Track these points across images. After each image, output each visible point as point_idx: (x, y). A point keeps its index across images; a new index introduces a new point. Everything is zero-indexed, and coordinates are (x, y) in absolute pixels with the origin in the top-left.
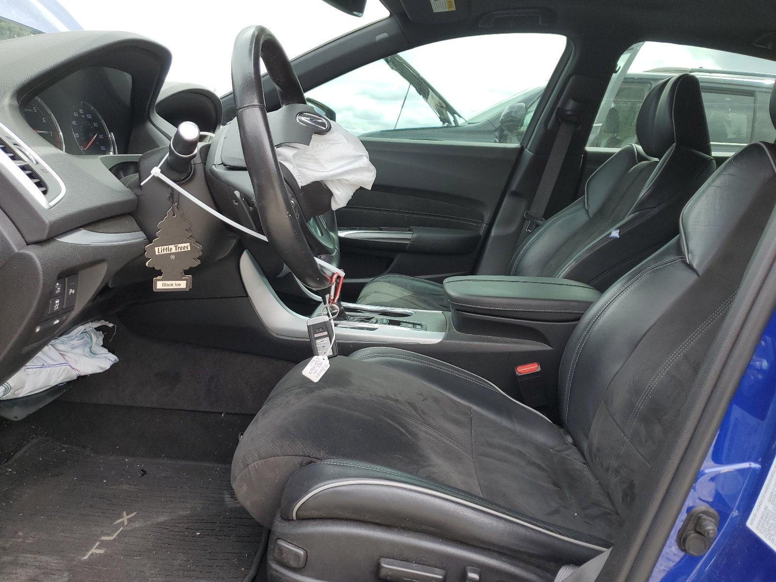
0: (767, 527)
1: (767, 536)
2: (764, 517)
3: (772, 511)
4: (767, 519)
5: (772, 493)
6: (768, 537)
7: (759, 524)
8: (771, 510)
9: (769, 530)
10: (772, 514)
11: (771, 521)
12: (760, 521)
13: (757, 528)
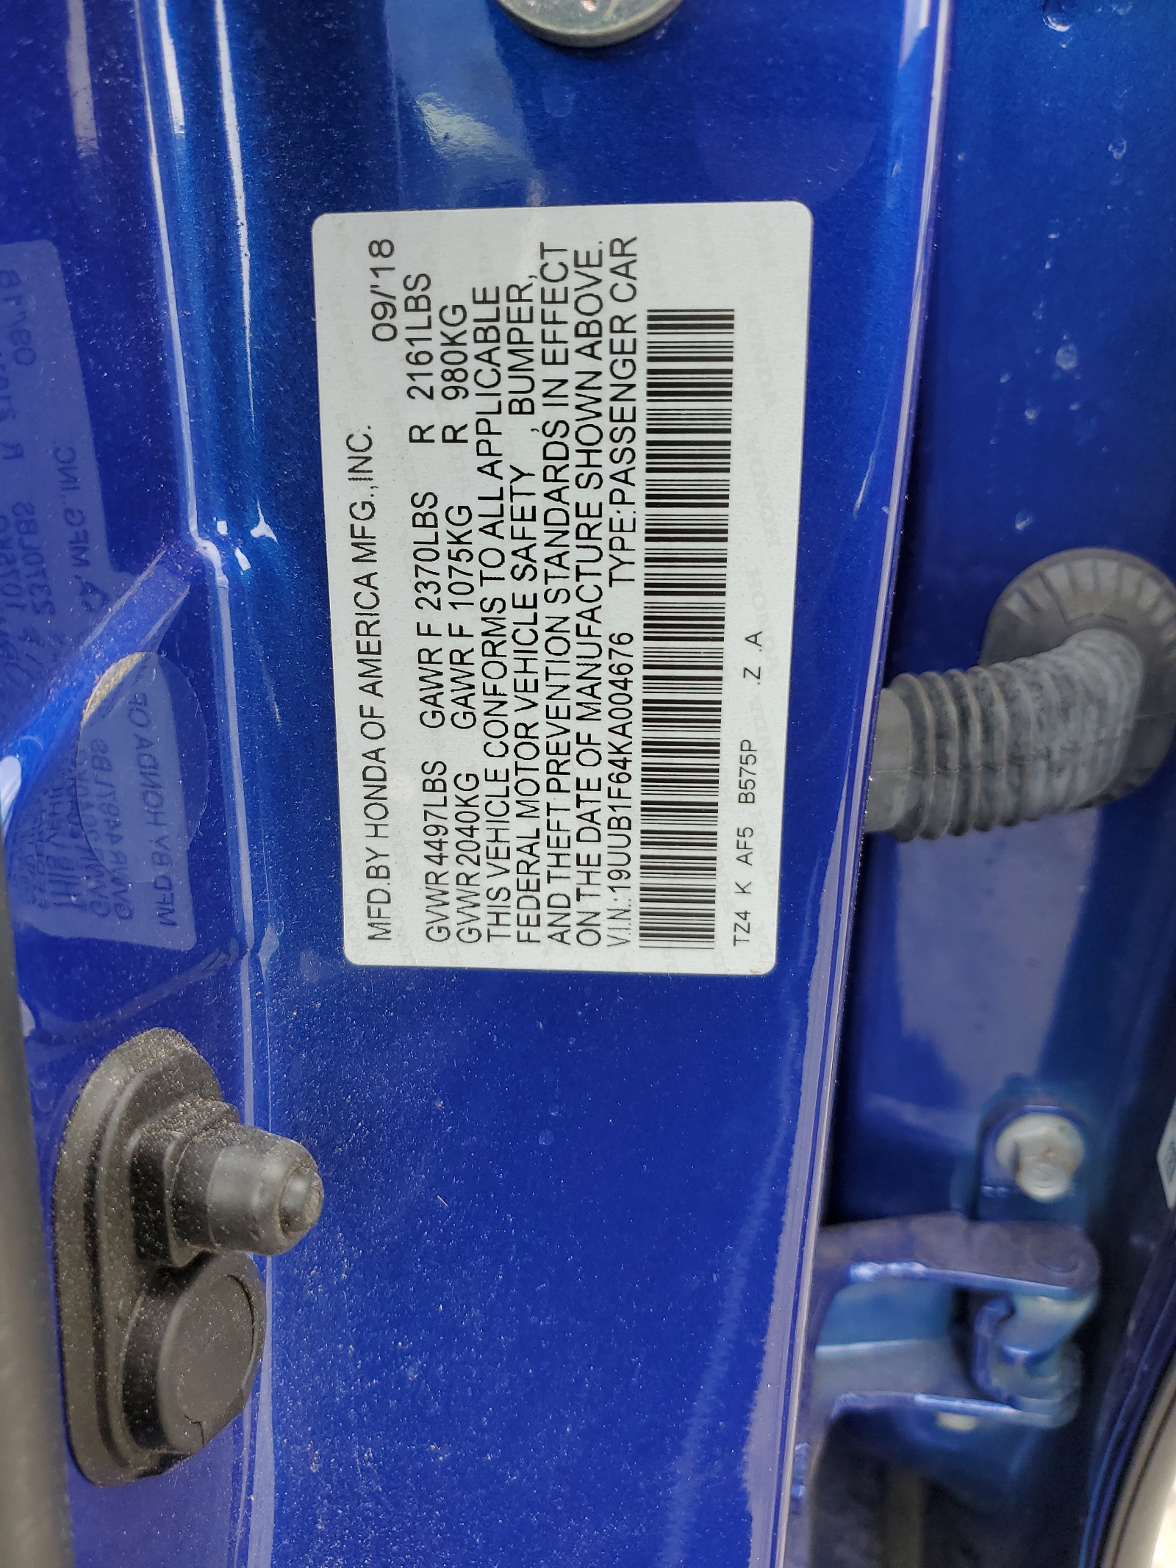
0: (509, 881)
1: (535, 934)
2: (454, 836)
3: (492, 764)
4: (482, 836)
5: (423, 658)
6: (541, 933)
7: (437, 899)
8: (480, 764)
9: (530, 890)
10: (499, 788)
11: (517, 830)
12: (433, 880)
13: (437, 930)
